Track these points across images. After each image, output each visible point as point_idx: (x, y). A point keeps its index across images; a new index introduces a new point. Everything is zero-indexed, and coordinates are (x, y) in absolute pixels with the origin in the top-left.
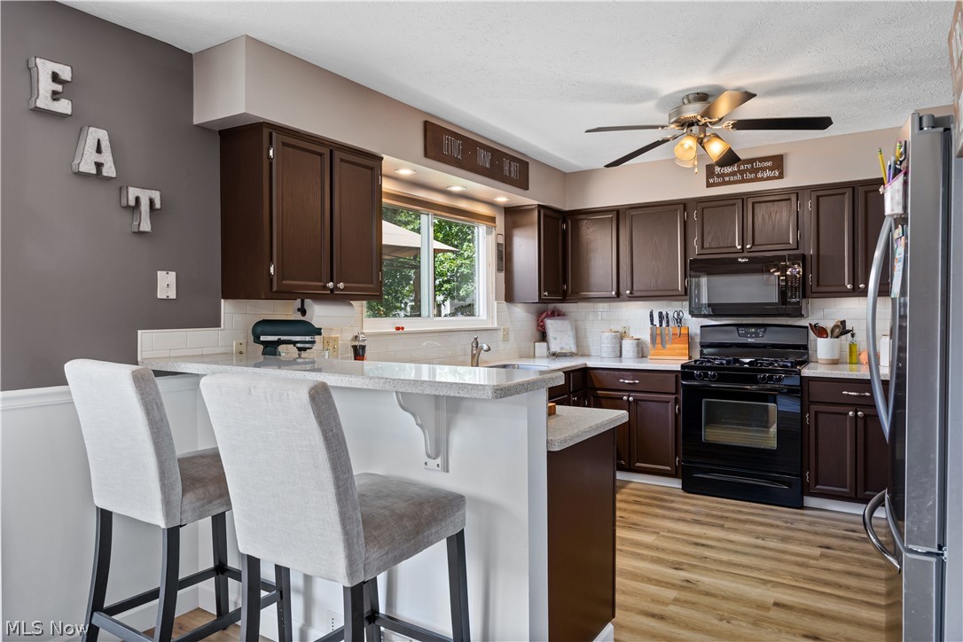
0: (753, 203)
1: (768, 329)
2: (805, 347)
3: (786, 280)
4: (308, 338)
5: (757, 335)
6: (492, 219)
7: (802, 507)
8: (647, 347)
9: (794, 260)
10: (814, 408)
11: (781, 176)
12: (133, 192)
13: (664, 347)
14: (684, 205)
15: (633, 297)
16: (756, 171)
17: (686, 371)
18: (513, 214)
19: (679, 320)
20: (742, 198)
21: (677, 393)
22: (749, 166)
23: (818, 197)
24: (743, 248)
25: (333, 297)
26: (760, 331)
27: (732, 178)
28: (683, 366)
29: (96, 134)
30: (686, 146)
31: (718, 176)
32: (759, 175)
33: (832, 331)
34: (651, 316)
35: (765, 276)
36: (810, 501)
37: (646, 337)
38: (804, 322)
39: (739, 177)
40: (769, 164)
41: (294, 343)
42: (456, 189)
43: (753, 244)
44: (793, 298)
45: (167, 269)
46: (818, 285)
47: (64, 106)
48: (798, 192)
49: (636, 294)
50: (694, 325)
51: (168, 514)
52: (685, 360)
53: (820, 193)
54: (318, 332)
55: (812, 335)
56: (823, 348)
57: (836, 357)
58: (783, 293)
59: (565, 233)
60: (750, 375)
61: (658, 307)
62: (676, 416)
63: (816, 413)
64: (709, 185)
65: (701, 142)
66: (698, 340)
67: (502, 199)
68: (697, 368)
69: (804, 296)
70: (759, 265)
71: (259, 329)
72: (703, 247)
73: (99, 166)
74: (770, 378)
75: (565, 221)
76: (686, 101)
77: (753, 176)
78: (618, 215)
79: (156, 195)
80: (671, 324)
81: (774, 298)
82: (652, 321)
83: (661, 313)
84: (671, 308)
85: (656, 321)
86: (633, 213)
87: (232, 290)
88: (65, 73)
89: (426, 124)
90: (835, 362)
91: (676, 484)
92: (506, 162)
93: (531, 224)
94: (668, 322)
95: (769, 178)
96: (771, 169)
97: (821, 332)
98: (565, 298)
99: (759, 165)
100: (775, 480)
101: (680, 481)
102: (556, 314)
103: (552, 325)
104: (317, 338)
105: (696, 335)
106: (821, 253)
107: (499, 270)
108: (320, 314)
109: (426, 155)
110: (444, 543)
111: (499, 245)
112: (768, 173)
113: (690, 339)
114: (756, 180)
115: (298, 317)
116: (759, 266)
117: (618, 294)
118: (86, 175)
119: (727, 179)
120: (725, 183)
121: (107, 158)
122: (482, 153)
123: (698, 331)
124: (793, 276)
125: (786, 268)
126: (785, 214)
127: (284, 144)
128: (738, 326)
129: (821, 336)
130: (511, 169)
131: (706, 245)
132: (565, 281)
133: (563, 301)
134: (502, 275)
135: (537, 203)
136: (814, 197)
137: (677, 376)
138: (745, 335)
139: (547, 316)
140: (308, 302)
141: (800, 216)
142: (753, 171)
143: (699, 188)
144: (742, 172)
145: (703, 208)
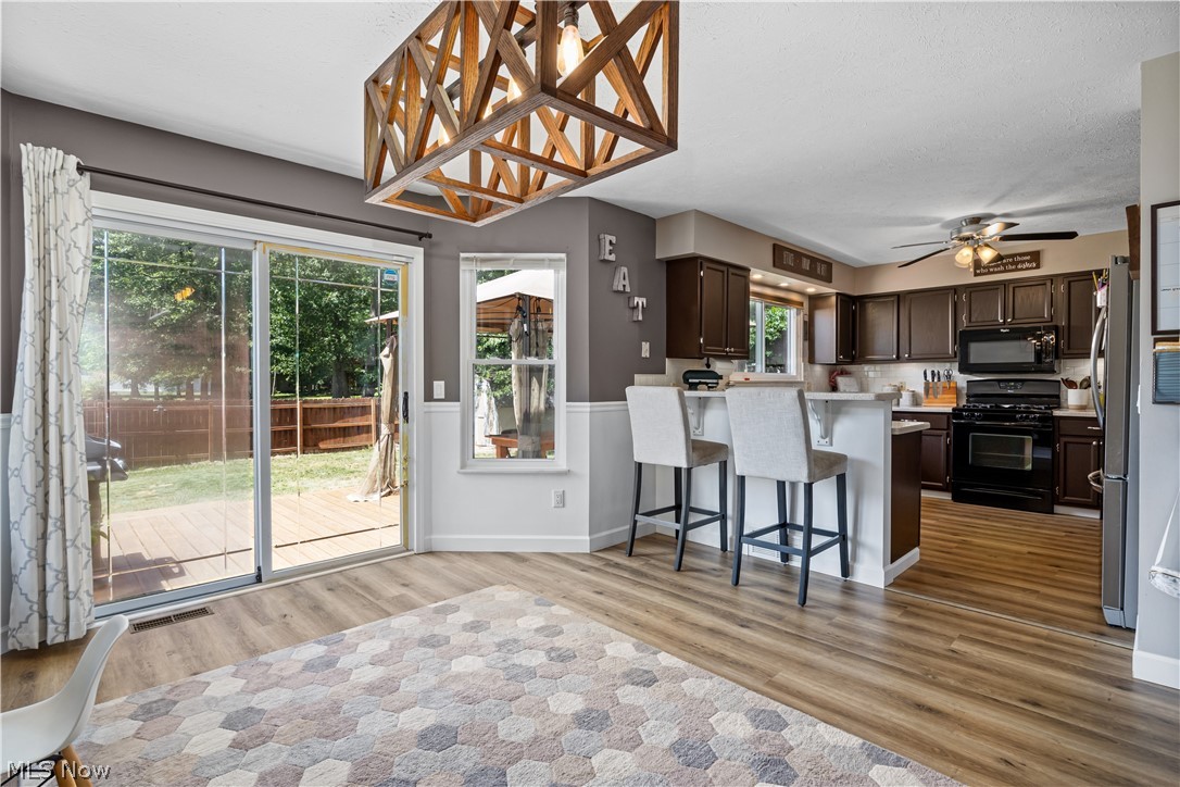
0: (1014, 288)
1: (1026, 383)
2: (1058, 397)
3: (1041, 345)
4: (715, 381)
5: (1016, 388)
6: (801, 304)
7: (1053, 513)
8: (921, 398)
9: (1048, 330)
10: (1063, 440)
11: (1038, 267)
12: (636, 299)
13: (936, 398)
14: (955, 289)
15: (911, 360)
16: (1017, 263)
17: (957, 413)
18: (816, 301)
19: (949, 377)
20: (1004, 283)
21: (948, 428)
22: (1011, 260)
23: (1069, 283)
24: (1004, 322)
25: (727, 358)
26: (1019, 385)
27: (996, 269)
28: (954, 409)
29: (624, 270)
30: (965, 254)
31: (984, 267)
32: (1019, 267)
33: (1081, 384)
34: (925, 373)
35: (1023, 343)
36: (1058, 509)
37: (921, 390)
38: (1058, 378)
39: (1002, 268)
40: (1028, 258)
41: (707, 384)
42: (784, 285)
43: (1013, 318)
44: (1046, 360)
45: (646, 341)
46: (1069, 348)
47: (612, 257)
48: (1052, 278)
49: (913, 357)
50: (962, 380)
51: (688, 461)
52: (955, 405)
53: (1071, 279)
54: (721, 377)
55: (1063, 386)
56: (1073, 397)
57: (1084, 403)
58: (1038, 354)
59: (854, 312)
60: (1010, 415)
61: (930, 367)
62: (948, 446)
63: (1065, 443)
64: (976, 275)
65: (975, 250)
66: (965, 392)
67: (811, 290)
68: (966, 410)
69: (1057, 357)
70: (1019, 334)
71: (688, 375)
72: (970, 321)
73: (624, 286)
74: (1027, 417)
75: (854, 304)
76: (964, 223)
77: (1014, 267)
78: (899, 298)
79: (644, 300)
80: (942, 380)
81: (1031, 359)
82: (926, 377)
83: (933, 372)
84: (941, 368)
85: (929, 378)
86: (911, 296)
87: (672, 352)
88: (614, 239)
89: (775, 247)
90: (1083, 408)
91: (947, 497)
92: (819, 264)
93: (830, 307)
94: (939, 378)
95: (1027, 269)
96: (1028, 261)
97: (1071, 384)
98: (853, 360)
99: (1019, 259)
100: (1030, 493)
101: (950, 495)
102: (843, 373)
103: (841, 380)
104: (720, 381)
105: (963, 388)
106: (1072, 323)
107: (805, 339)
108: (719, 367)
109: (774, 265)
110: (835, 477)
111: (805, 322)
112: (1027, 265)
113: (957, 391)
114: (1017, 270)
115: (705, 369)
116: (1017, 335)
117: (898, 357)
118: (618, 292)
119: (991, 270)
120: (989, 273)
121: (627, 282)
122: (804, 260)
123: (965, 385)
124: (1048, 342)
125: (1042, 336)
126: (1040, 294)
127: (708, 268)
128: (999, 381)
129: (1071, 387)
130: (821, 269)
131: (973, 319)
132: (854, 348)
133: (852, 363)
134: (807, 343)
135: (835, 291)
136: (1066, 281)
137: (948, 418)
138: (1005, 388)
139: (838, 374)
140: (711, 359)
141: (1054, 295)
142: (1014, 264)
143: (965, 277)
144: (1005, 264)
145: (971, 292)
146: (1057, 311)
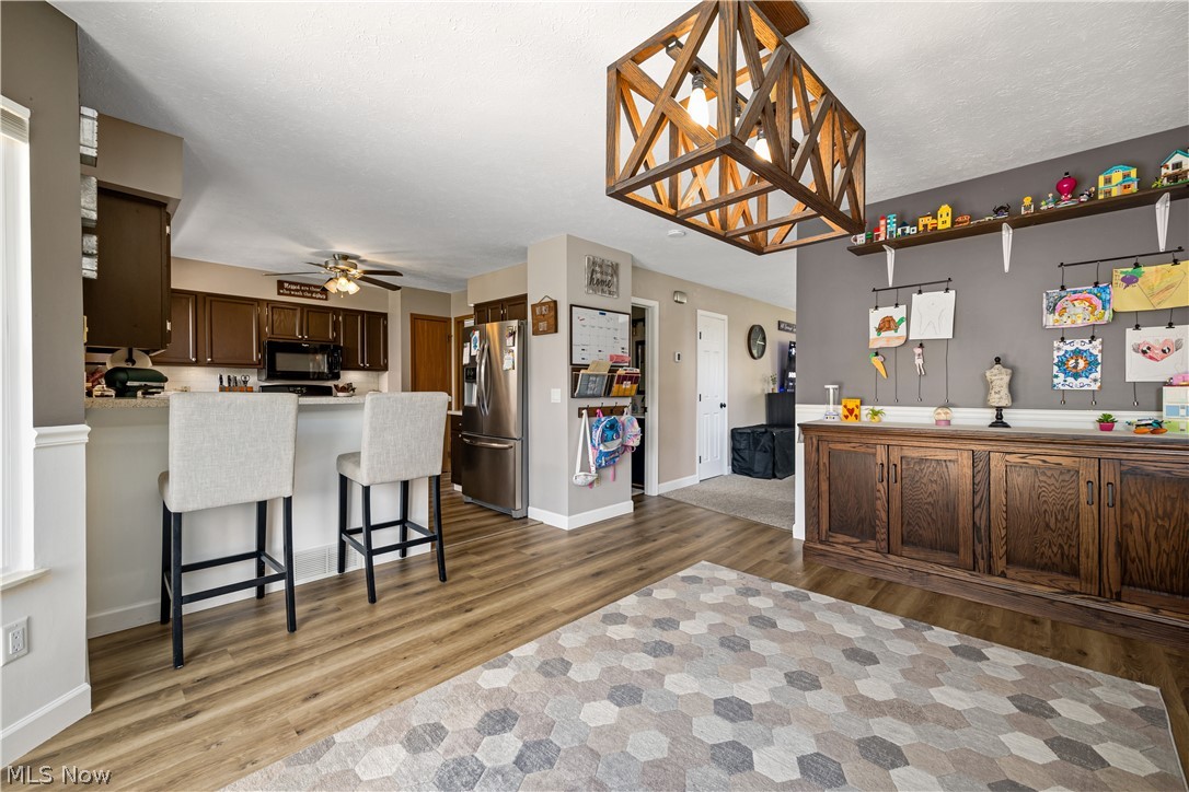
0: (308, 311)
11: (326, 299)
14: (258, 302)
15: (213, 363)
19: (245, 382)
20: (301, 306)
22: (307, 289)
24: (302, 337)
27: (295, 293)
31: (287, 289)
32: (313, 295)
34: (221, 378)
39: (300, 293)
40: (320, 290)
43: (308, 336)
44: (334, 371)
46: (346, 363)
48: (334, 310)
49: (216, 361)
53: (347, 313)
58: (330, 366)
61: (229, 373)
64: (279, 294)
70: (314, 349)
72: (273, 334)
76: (336, 257)
78: (196, 299)
80: (239, 384)
81: (325, 369)
82: (221, 382)
83: (230, 377)
84: (240, 374)
85: (225, 381)
94: (236, 383)
95: (320, 299)
96: (320, 293)
99: (313, 289)
106: (347, 345)
112: (319, 296)
114: (311, 297)
117: (196, 361)
119: (292, 293)
120: (290, 295)
131: (276, 332)
136: (343, 315)
141: (336, 324)
142: (309, 292)
143: (271, 294)
144: (303, 291)
145: (272, 308)
146: (338, 335)
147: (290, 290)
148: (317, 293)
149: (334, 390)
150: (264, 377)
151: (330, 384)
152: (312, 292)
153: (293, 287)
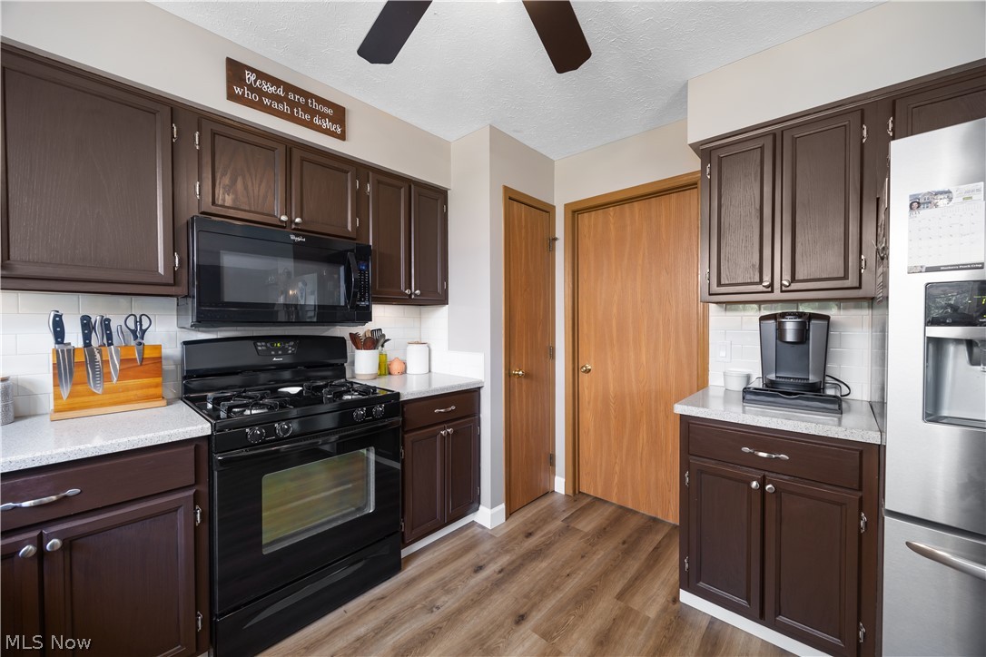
0: (302, 162)
5: (286, 353)
10: (410, 437)
11: (342, 137)
14: (172, 110)
15: (10, 280)
19: (140, 332)
20: (289, 143)
22: (302, 100)
23: (379, 185)
24: (288, 221)
27: (275, 105)
31: (251, 88)
32: (317, 122)
34: (58, 322)
39: (287, 109)
40: (330, 112)
43: (303, 219)
44: (362, 301)
48: (357, 166)
49: (18, 271)
53: (380, 179)
64: (232, 97)
72: (213, 203)
74: (369, 412)
77: (307, 117)
80: (118, 340)
82: (60, 334)
83: (86, 319)
95: (329, 132)
96: (330, 118)
99: (315, 105)
112: (326, 124)
114: (312, 125)
119: (267, 102)
120: (263, 107)
123: (177, 352)
128: (255, 339)
136: (375, 179)
137: (197, 449)
141: (359, 197)
142: (306, 109)
143: (209, 93)
144: (292, 104)
145: (214, 134)
146: (364, 224)
147: (259, 91)
148: (323, 116)
149: (349, 343)
150: (189, 320)
151: (343, 331)
152: (313, 113)
153: (268, 88)
